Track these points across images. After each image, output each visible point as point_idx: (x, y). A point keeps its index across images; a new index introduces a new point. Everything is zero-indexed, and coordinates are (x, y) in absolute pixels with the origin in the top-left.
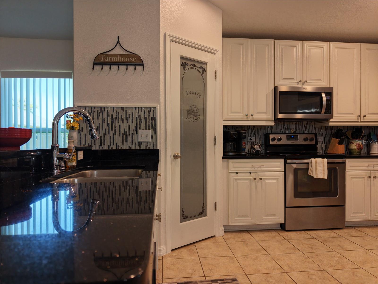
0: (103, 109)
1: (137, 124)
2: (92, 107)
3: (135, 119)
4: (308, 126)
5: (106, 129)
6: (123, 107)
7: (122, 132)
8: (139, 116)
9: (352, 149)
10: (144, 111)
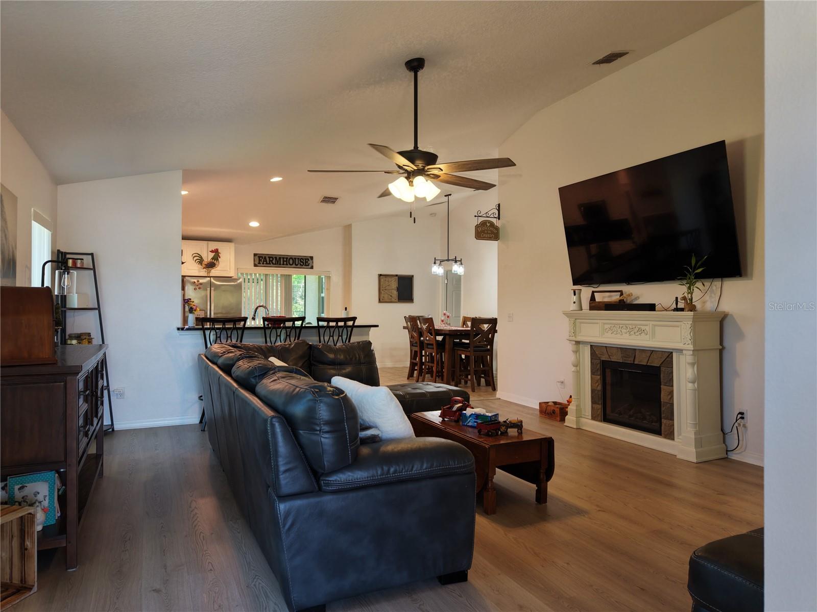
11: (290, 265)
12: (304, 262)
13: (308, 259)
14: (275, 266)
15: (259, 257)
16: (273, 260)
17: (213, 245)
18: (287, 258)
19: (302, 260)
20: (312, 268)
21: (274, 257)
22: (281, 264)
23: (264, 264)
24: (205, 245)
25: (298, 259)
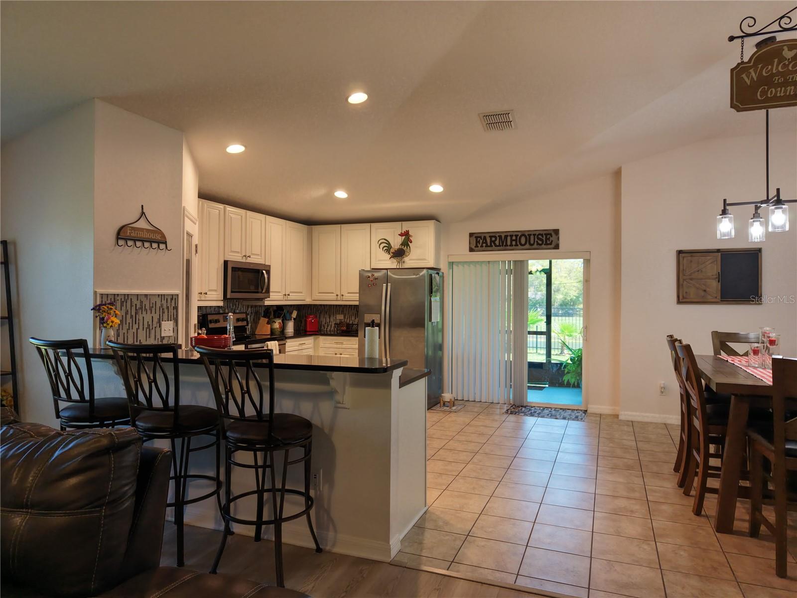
0: (126, 298)
1: (160, 315)
2: (114, 295)
3: (158, 308)
4: (237, 303)
5: (129, 323)
6: (147, 295)
7: (146, 326)
8: (162, 305)
9: (275, 329)
10: (167, 299)
11: (521, 245)
12: (544, 239)
13: (551, 235)
14: (499, 248)
15: (477, 238)
16: (496, 240)
17: (406, 226)
18: (516, 236)
19: (540, 237)
20: (557, 247)
21: (497, 235)
22: (508, 246)
23: (483, 247)
24: (398, 227)
25: (533, 235)
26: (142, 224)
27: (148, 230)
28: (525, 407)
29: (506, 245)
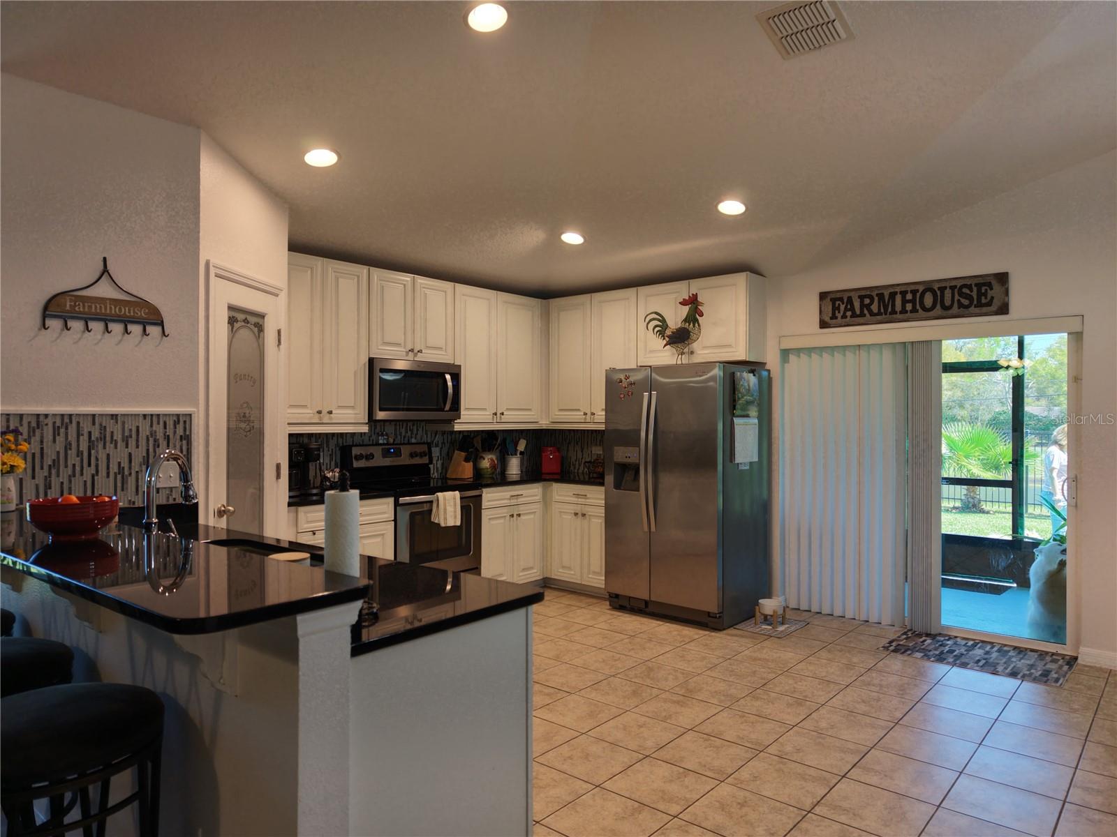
0: (66, 420)
1: (148, 450)
2: (38, 415)
3: (145, 438)
4: (415, 428)
6: (117, 415)
7: (114, 468)
8: (153, 434)
9: (483, 469)
10: (165, 423)
11: (925, 309)
12: (974, 294)
13: (990, 285)
14: (879, 318)
15: (833, 301)
16: (872, 302)
17: (696, 286)
18: (914, 292)
19: (966, 290)
20: (1004, 309)
21: (874, 294)
22: (896, 313)
23: (846, 317)
24: (682, 290)
25: (951, 287)
26: (104, 290)
27: (115, 302)
28: (933, 636)
29: (894, 312)
